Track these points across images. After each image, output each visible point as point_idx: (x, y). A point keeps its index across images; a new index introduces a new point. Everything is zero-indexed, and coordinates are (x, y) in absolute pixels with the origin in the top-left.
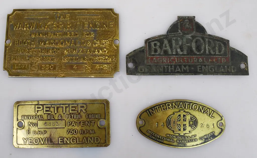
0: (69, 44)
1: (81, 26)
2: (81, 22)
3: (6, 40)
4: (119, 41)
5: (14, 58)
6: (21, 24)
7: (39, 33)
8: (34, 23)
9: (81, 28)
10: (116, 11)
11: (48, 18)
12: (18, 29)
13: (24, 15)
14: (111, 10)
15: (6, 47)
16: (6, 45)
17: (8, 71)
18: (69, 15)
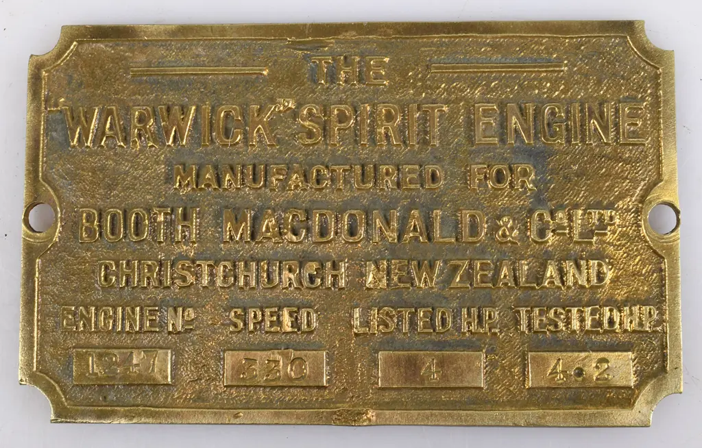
0: (392, 236)
1: (459, 126)
2: (457, 101)
3: (29, 208)
4: (677, 212)
5: (82, 316)
6: (110, 113)
7: (216, 167)
8: (184, 110)
9: (456, 135)
10: (658, 35)
11: (267, 81)
12: (94, 141)
13: (125, 58)
14: (628, 28)
15: (31, 252)
16: (30, 237)
17: (49, 390)
18: (387, 60)
